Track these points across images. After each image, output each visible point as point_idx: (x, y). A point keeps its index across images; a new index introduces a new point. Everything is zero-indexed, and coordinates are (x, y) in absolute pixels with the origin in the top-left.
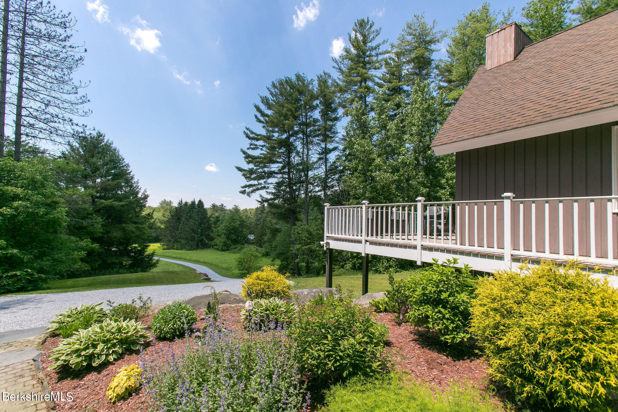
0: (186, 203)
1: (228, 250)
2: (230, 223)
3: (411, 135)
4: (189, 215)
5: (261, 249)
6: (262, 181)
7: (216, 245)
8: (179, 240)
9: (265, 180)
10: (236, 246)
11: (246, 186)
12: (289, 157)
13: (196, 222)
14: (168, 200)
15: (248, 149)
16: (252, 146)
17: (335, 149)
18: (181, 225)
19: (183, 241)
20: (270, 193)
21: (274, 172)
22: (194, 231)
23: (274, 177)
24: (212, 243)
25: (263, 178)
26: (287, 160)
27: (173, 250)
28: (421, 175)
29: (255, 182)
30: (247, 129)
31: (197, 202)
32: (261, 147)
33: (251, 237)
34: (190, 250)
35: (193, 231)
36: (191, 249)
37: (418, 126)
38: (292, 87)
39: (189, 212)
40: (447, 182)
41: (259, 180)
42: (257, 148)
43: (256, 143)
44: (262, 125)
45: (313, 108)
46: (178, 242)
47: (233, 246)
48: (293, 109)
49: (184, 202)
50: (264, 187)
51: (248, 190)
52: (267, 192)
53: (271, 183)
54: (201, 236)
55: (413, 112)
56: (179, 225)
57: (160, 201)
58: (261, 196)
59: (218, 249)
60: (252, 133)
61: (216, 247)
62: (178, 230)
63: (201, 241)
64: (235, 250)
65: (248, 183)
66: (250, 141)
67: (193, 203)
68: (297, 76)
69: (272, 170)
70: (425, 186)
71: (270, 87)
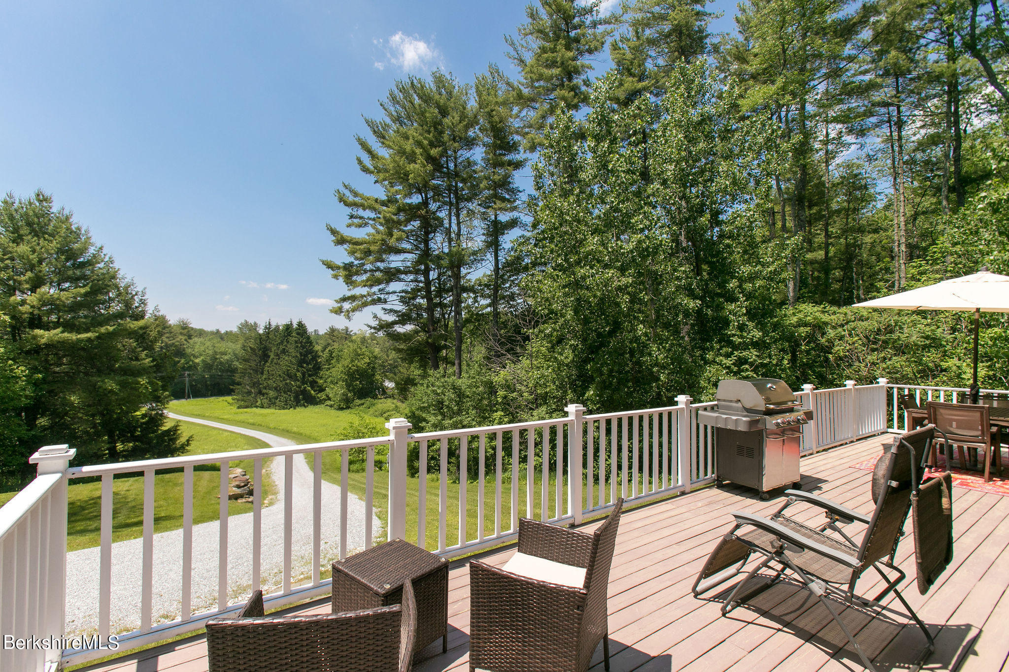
0: (277, 327)
1: (348, 408)
2: (352, 361)
3: (664, 183)
4: (281, 347)
5: (404, 406)
6: (375, 289)
7: (329, 399)
8: (264, 391)
9: (381, 287)
10: (363, 401)
11: (344, 299)
12: (426, 242)
13: (293, 360)
14: (251, 321)
15: (349, 226)
16: (356, 221)
17: (513, 223)
18: (268, 364)
19: (272, 393)
20: (391, 311)
21: (398, 271)
22: (290, 376)
23: (400, 280)
24: (322, 395)
25: (378, 282)
26: (422, 246)
27: (254, 409)
28: (685, 272)
29: (364, 291)
30: (346, 187)
31: (295, 326)
32: (371, 222)
33: (389, 385)
34: (284, 408)
35: (288, 375)
36: (286, 406)
37: (678, 163)
38: (426, 99)
39: (282, 342)
40: (740, 286)
41: (371, 286)
42: (366, 224)
43: (361, 212)
44: (373, 178)
45: (470, 143)
46: (263, 395)
47: (358, 402)
48: (426, 142)
49: (274, 324)
50: (379, 300)
51: (347, 306)
52: (384, 309)
53: (394, 292)
54: (303, 383)
55: (668, 133)
56: (264, 364)
57: (238, 324)
58: (375, 317)
59: (331, 406)
60: (356, 194)
61: (329, 403)
62: (262, 373)
63: (304, 392)
64: (361, 408)
65: (349, 294)
66: (348, 211)
67: (288, 327)
68: (435, 77)
69: (393, 265)
70: (692, 295)
71: (387, 101)
